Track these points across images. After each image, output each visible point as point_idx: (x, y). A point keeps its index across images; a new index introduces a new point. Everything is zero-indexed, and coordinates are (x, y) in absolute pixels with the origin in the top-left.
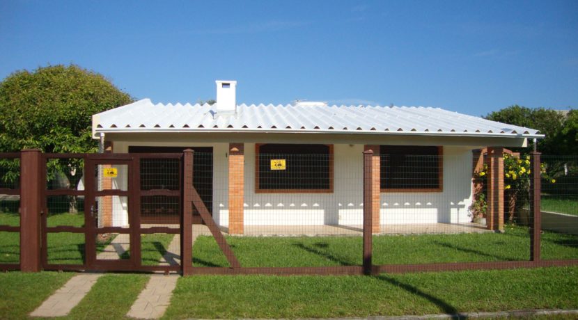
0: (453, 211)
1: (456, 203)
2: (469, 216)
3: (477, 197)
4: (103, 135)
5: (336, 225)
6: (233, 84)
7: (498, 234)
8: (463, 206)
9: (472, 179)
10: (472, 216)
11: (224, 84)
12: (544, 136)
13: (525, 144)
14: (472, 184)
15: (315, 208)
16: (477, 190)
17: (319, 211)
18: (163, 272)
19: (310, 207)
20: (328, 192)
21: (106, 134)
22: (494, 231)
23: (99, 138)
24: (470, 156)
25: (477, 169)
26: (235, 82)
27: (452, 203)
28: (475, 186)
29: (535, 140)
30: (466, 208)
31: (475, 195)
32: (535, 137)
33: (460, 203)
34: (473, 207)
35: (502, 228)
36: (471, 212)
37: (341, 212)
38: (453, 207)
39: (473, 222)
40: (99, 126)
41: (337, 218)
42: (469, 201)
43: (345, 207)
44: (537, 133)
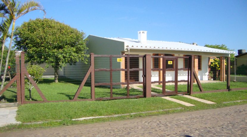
0: (204, 76)
1: (204, 74)
3: (209, 72)
4: (129, 49)
6: (146, 32)
8: (206, 75)
14: (208, 68)
16: (209, 70)
19: (168, 76)
21: (130, 49)
24: (208, 59)
27: (203, 74)
30: (207, 75)
33: (205, 74)
36: (208, 77)
40: (128, 46)
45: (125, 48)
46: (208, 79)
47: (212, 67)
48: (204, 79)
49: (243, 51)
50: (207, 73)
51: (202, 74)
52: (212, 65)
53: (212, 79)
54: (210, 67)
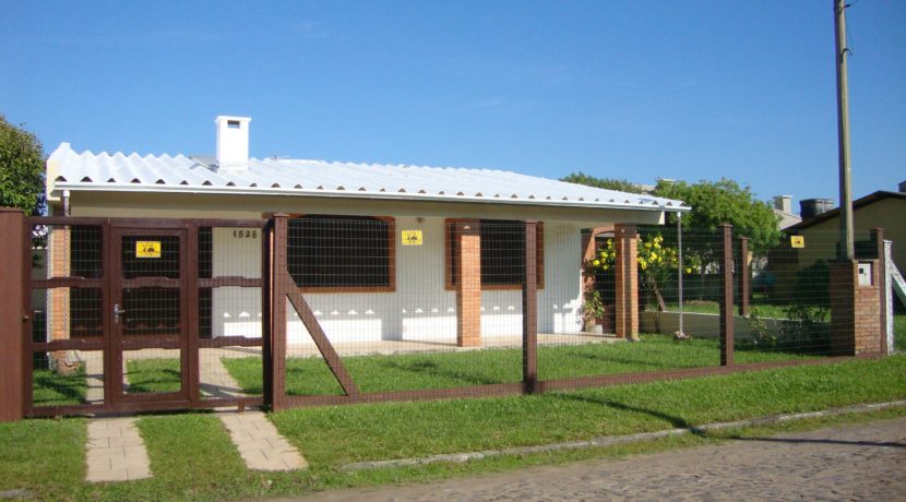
0: (558, 318)
1: (560, 306)
2: (579, 323)
3: (588, 296)
4: (67, 194)
5: (399, 339)
6: (245, 122)
7: (631, 344)
8: (570, 310)
9: (581, 271)
10: (582, 323)
11: (230, 123)
12: (690, 208)
13: (662, 221)
14: (581, 278)
15: (369, 317)
16: (587, 287)
17: (374, 321)
18: (236, 408)
19: (361, 316)
20: (388, 291)
21: (72, 192)
22: (626, 340)
23: (58, 199)
24: (578, 238)
25: (588, 257)
26: (249, 119)
27: (556, 307)
28: (585, 280)
29: (679, 215)
30: (574, 312)
31: (585, 294)
32: (679, 210)
33: (566, 306)
34: (582, 310)
35: (635, 335)
36: (580, 318)
37: (406, 322)
38: (558, 311)
39: (584, 330)
40: (61, 179)
41: (400, 329)
42: (578, 302)
43: (411, 314)
44: (683, 205)
45: (50, 186)
46: (580, 327)
47: (599, 269)
48: (558, 328)
49: (819, 206)
50: (573, 302)
51: (552, 307)
52: (597, 263)
53: (600, 328)
54: (589, 270)
